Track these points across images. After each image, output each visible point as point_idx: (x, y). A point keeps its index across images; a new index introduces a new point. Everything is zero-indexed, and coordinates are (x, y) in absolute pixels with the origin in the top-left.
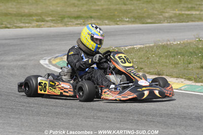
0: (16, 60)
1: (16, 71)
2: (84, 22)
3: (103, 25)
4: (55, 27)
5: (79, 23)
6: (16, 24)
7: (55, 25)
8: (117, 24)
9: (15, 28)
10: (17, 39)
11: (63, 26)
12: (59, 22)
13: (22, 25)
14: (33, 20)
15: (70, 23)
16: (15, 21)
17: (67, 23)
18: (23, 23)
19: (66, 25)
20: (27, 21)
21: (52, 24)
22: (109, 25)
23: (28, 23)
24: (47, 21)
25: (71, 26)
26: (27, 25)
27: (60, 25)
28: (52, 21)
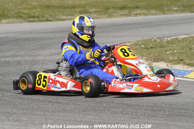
0: (52, 55)
1: (50, 66)
2: (129, 12)
3: (149, 15)
4: (99, 18)
5: (124, 13)
6: (58, 16)
7: (99, 16)
8: (165, 14)
9: (57, 21)
10: (57, 32)
11: (107, 18)
12: (103, 13)
13: (64, 17)
14: (76, 12)
15: (114, 14)
16: (58, 14)
17: (112, 14)
18: (66, 15)
19: (110, 16)
20: (70, 13)
21: (96, 16)
22: (156, 15)
23: (71, 15)
24: (91, 13)
25: (116, 17)
26: (69, 17)
27: (103, 16)
28: (96, 12)
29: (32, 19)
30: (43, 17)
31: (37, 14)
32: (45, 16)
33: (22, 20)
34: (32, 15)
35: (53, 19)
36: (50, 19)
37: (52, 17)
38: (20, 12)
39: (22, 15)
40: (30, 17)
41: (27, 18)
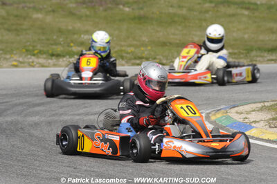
29: (138, 62)
30: (155, 59)
31: (146, 54)
32: (158, 57)
33: (123, 62)
34: (139, 55)
35: (168, 61)
36: (164, 62)
37: (167, 59)
38: (121, 51)
39: (125, 55)
40: (135, 58)
41: (130, 59)
